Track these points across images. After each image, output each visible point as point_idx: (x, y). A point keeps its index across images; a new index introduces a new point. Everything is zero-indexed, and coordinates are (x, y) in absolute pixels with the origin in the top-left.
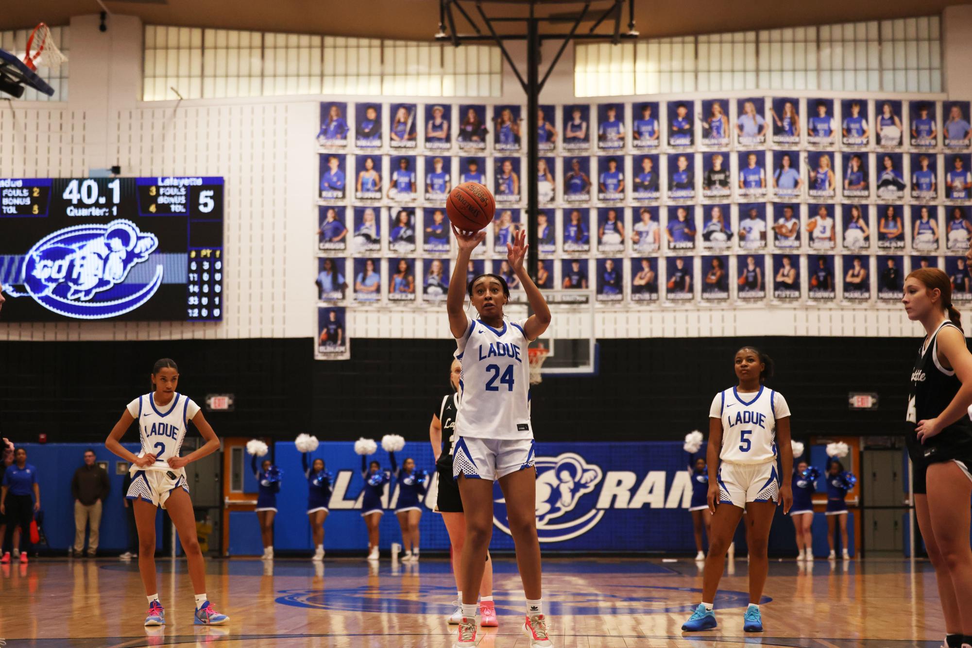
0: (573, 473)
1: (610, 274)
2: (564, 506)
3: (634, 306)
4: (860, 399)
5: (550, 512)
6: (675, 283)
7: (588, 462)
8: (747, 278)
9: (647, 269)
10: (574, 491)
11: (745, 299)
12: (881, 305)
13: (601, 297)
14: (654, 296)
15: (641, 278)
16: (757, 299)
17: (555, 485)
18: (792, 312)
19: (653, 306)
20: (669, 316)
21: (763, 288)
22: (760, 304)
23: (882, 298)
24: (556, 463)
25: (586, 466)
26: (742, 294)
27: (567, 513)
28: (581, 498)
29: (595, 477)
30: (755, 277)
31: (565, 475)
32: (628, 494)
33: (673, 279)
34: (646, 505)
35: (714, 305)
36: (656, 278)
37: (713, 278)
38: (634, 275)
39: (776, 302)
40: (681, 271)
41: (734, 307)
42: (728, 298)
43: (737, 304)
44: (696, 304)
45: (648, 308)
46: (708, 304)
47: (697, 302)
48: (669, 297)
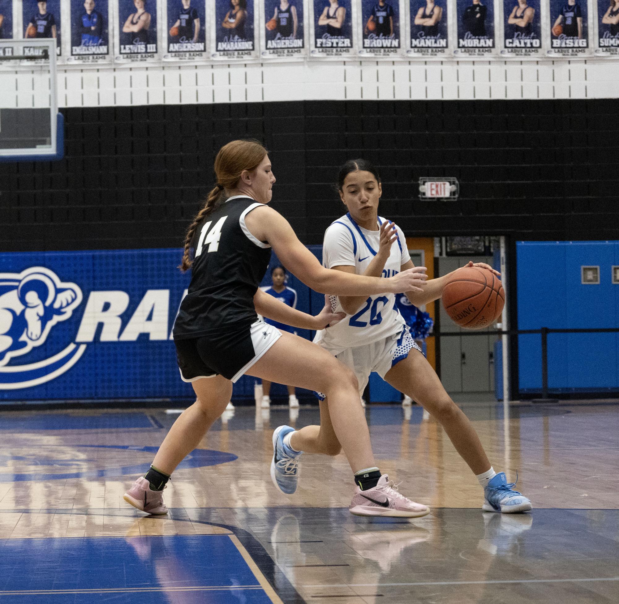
0: (43, 292)
1: (90, 17)
2: (31, 339)
3: (122, 61)
4: (434, 187)
5: (11, 349)
6: (180, 28)
7: (63, 280)
8: (278, 21)
9: (140, 11)
10: (44, 320)
11: (275, 50)
12: (462, 56)
13: (78, 50)
14: (151, 47)
15: (133, 23)
16: (292, 50)
17: (18, 312)
18: (342, 67)
19: (150, 62)
20: (172, 75)
21: (300, 35)
22: (296, 57)
23: (463, 47)
24: (20, 281)
25: (60, 285)
26: (272, 44)
27: (34, 349)
28: (53, 328)
29: (73, 300)
30: (290, 19)
31: (32, 297)
32: (119, 321)
33: (177, 24)
34: (144, 337)
35: (234, 59)
36: (154, 22)
37: (232, 23)
38: (123, 19)
39: (318, 54)
40: (188, 12)
41: (261, 62)
42: (253, 49)
43: (264, 57)
44: (208, 58)
45: (143, 64)
46: (225, 58)
47: (210, 55)
48: (171, 49)
